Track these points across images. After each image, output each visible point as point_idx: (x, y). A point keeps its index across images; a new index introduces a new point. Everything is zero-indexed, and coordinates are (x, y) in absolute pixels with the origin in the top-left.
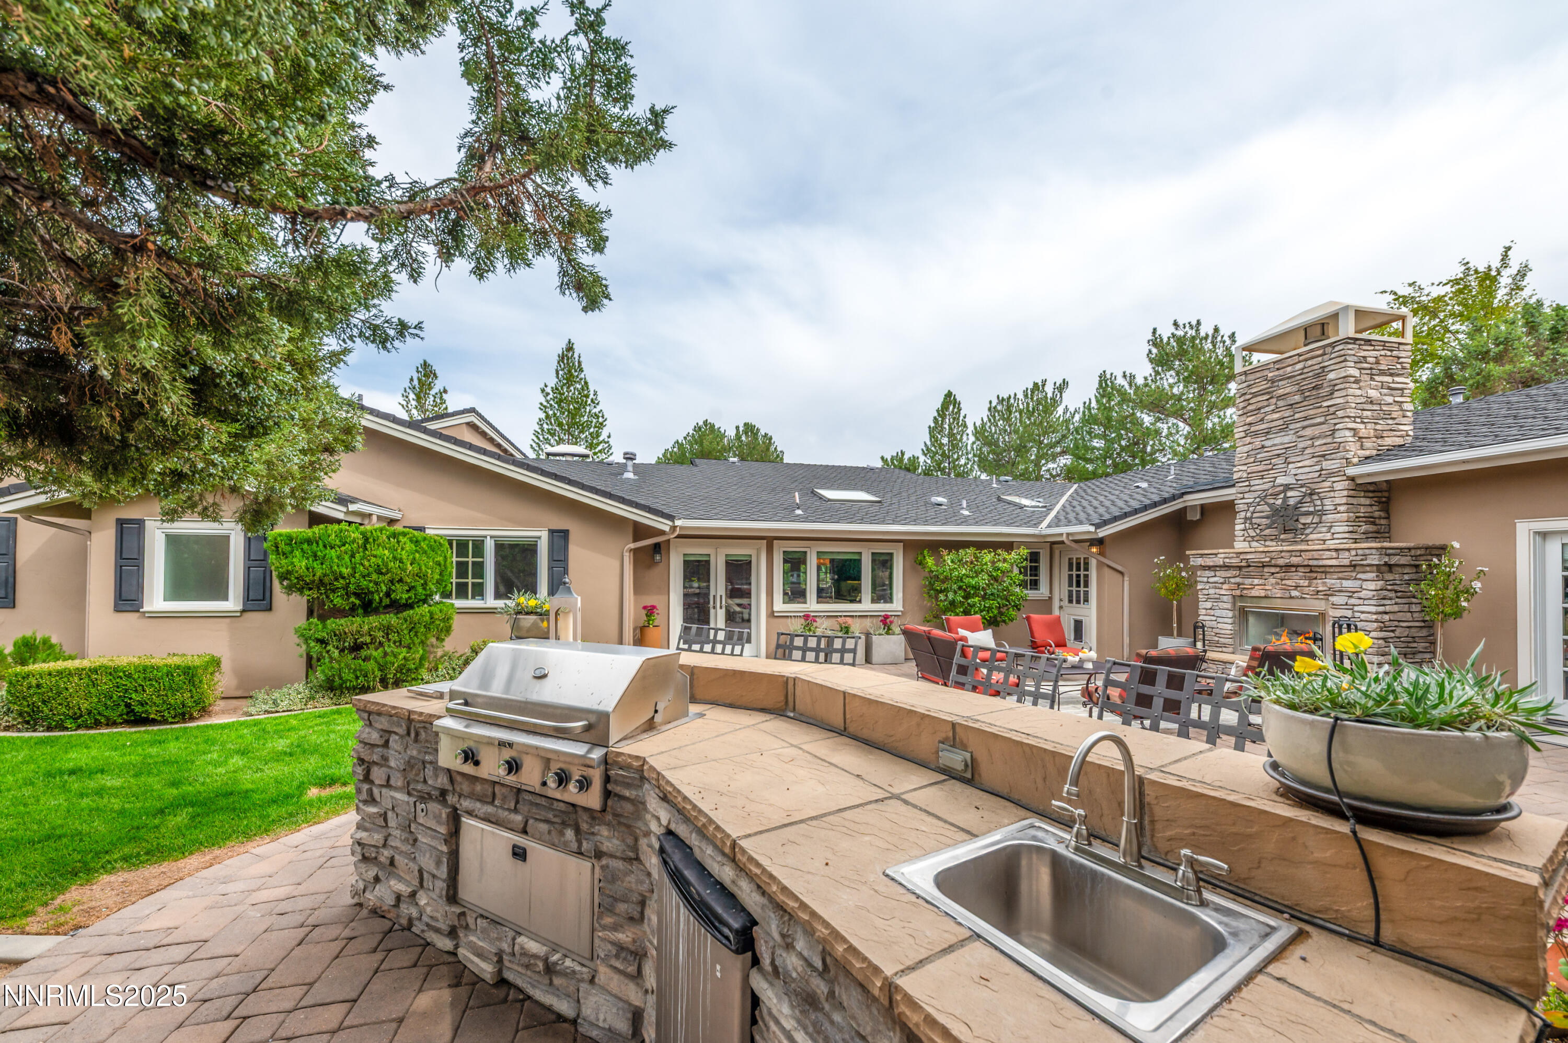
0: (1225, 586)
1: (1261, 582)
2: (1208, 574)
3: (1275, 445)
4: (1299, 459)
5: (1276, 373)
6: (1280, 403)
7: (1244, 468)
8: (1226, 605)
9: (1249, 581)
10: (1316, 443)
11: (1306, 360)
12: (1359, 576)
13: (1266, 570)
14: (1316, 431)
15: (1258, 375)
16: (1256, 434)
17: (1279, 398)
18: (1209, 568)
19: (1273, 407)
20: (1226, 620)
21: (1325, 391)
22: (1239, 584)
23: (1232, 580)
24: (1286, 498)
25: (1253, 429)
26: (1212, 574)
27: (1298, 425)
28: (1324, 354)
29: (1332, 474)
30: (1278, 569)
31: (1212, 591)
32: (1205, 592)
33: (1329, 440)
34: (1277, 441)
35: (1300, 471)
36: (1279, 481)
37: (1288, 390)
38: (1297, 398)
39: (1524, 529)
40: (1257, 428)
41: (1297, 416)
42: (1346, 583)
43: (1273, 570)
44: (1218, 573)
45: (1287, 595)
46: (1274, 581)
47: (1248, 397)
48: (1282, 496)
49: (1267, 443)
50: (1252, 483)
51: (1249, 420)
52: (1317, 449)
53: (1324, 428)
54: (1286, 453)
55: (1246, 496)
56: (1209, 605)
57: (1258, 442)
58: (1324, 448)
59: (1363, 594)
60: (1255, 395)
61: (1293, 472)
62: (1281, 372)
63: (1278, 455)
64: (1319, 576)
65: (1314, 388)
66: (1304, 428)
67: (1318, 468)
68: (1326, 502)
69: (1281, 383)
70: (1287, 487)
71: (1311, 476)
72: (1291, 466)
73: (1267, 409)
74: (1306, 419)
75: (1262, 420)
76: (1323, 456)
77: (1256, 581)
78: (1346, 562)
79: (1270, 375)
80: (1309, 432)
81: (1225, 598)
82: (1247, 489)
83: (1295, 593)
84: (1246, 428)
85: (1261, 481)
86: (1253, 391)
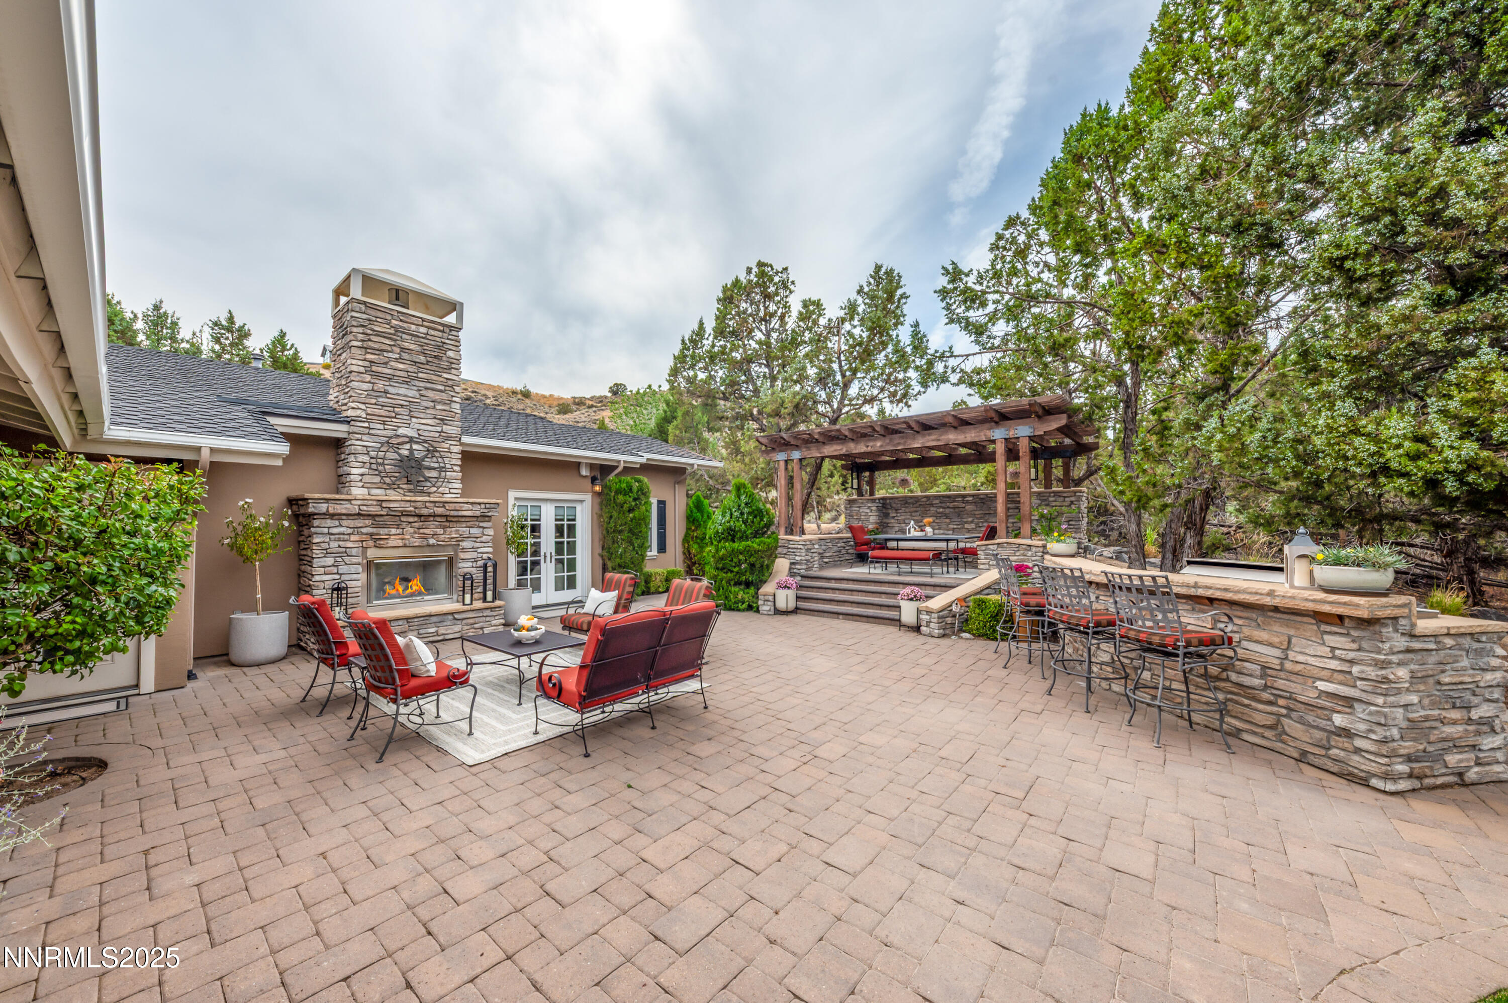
0: (353, 538)
1: (399, 531)
2: (329, 522)
3: (398, 394)
4: (422, 415)
5: (401, 324)
6: (406, 356)
7: (363, 407)
8: (354, 560)
9: (382, 531)
10: (439, 407)
11: (429, 328)
12: (481, 524)
13: (403, 519)
14: (437, 396)
15: (379, 314)
16: (378, 375)
17: (403, 349)
18: (332, 516)
19: (397, 356)
20: (354, 577)
21: (445, 364)
22: (371, 535)
23: (364, 530)
24: (411, 450)
25: (374, 368)
26: (337, 523)
27: (422, 384)
28: (443, 331)
29: (449, 438)
30: (416, 519)
31: (334, 544)
32: (325, 546)
33: (447, 408)
34: (402, 391)
35: (422, 427)
36: (401, 431)
37: (412, 347)
38: (422, 359)
39: (512, 495)
40: (380, 369)
41: (421, 375)
42: (473, 531)
43: (411, 519)
44: (344, 523)
45: (425, 543)
46: (412, 530)
47: (369, 332)
48: (408, 446)
49: (391, 389)
50: (372, 426)
51: (369, 357)
52: (438, 412)
53: (444, 396)
54: (411, 408)
55: (364, 438)
56: (330, 561)
57: (380, 385)
58: (444, 413)
59: (484, 538)
60: (378, 334)
61: (417, 426)
62: (405, 325)
63: (402, 406)
64: (451, 524)
65: (435, 357)
66: (426, 388)
67: (439, 429)
68: (446, 461)
69: (404, 336)
70: (411, 440)
71: (432, 434)
72: (414, 420)
73: (390, 355)
74: (428, 381)
75: (386, 363)
76: (442, 420)
77: (393, 531)
78: (478, 513)
79: (394, 322)
80: (430, 394)
81: (354, 552)
82: (367, 431)
83: (432, 541)
84: (367, 364)
85: (381, 427)
86: (376, 328)
